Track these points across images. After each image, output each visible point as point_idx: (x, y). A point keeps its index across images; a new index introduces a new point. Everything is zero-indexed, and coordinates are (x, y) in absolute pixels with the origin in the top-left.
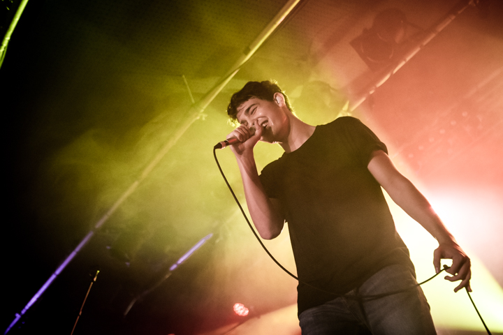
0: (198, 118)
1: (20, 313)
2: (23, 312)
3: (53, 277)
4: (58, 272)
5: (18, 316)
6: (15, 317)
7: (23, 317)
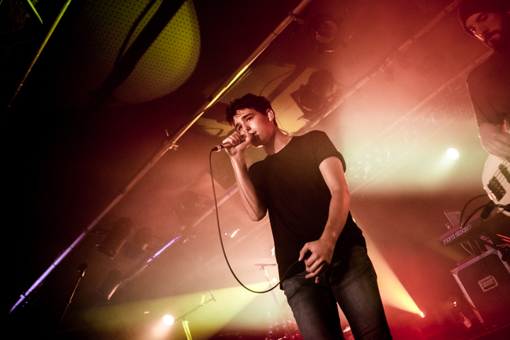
0: (171, 148)
1: (24, 295)
2: (27, 294)
3: (52, 267)
4: (56, 263)
5: (22, 297)
6: (20, 298)
7: (26, 297)
